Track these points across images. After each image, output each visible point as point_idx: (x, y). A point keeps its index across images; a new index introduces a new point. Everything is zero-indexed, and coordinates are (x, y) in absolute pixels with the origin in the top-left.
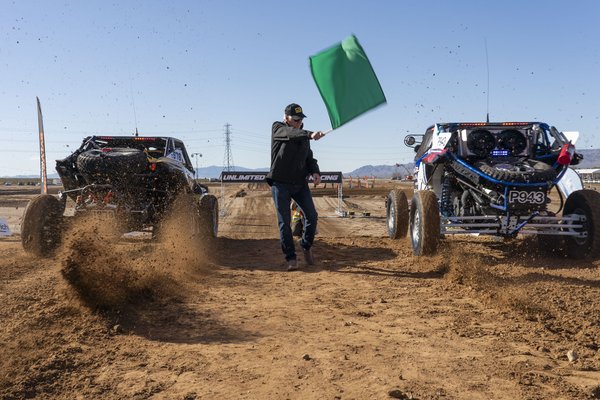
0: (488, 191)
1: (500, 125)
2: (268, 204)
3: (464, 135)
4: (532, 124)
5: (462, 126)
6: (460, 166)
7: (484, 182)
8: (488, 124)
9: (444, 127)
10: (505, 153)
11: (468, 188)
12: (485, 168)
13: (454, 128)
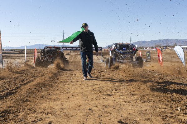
0: (122, 55)
1: (125, 44)
2: (77, 58)
3: (118, 46)
4: (130, 44)
5: (118, 44)
6: (117, 50)
7: (121, 53)
8: (123, 44)
9: (115, 44)
10: (125, 49)
11: (118, 55)
12: (121, 51)
13: (116, 44)
